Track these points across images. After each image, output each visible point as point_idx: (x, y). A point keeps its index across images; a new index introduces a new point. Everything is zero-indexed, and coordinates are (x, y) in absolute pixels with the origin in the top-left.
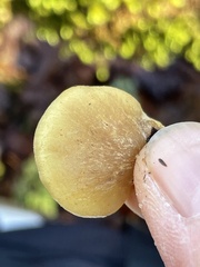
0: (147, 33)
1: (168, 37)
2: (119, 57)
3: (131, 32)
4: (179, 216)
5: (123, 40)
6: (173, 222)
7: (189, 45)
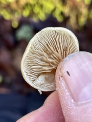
0: (34, 5)
1: (44, 6)
2: (22, 16)
3: (27, 5)
4: (73, 100)
5: (24, 8)
6: (69, 103)
7: (54, 10)
